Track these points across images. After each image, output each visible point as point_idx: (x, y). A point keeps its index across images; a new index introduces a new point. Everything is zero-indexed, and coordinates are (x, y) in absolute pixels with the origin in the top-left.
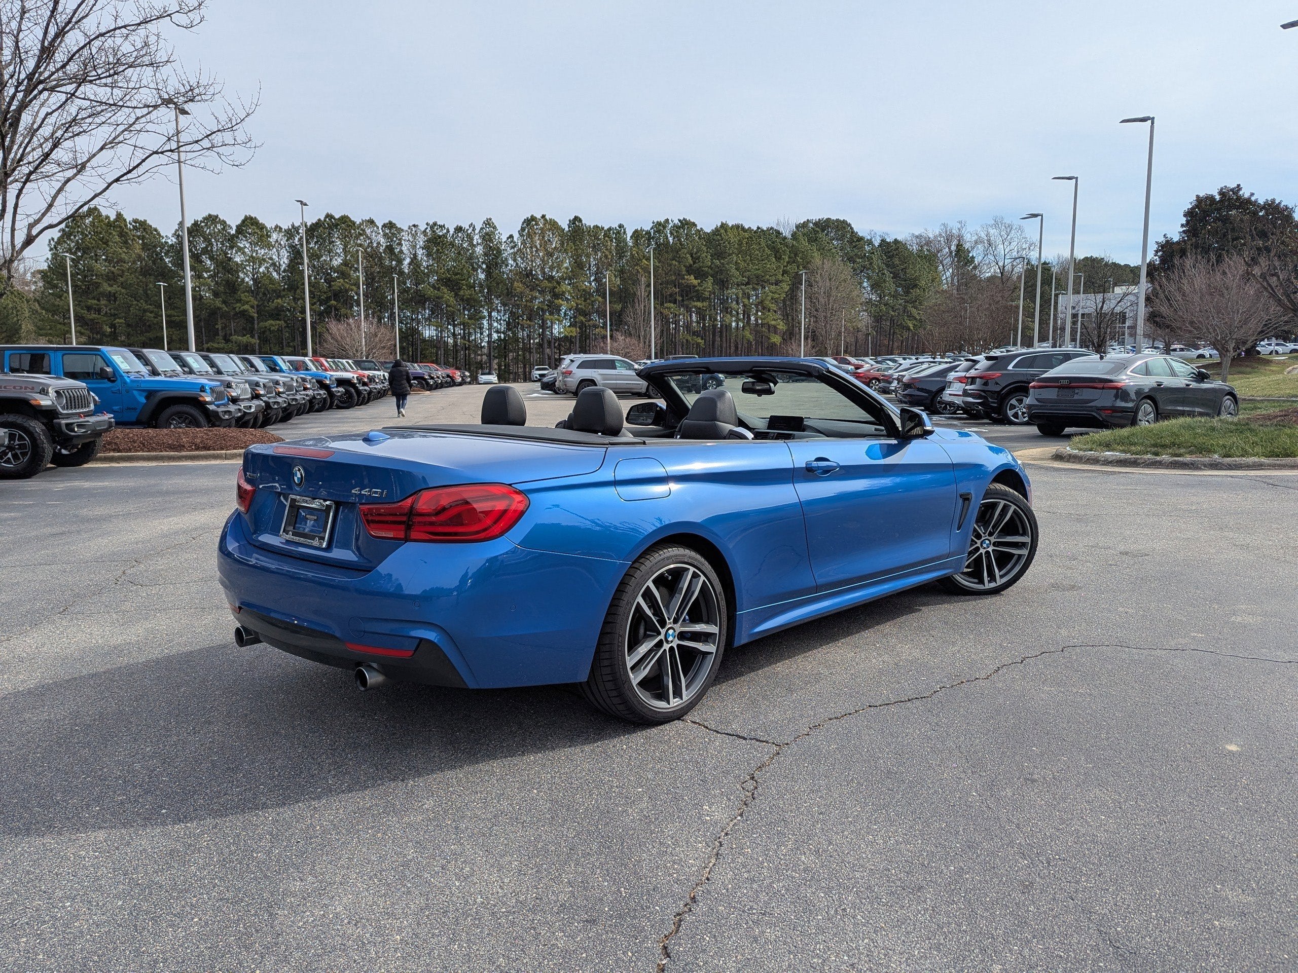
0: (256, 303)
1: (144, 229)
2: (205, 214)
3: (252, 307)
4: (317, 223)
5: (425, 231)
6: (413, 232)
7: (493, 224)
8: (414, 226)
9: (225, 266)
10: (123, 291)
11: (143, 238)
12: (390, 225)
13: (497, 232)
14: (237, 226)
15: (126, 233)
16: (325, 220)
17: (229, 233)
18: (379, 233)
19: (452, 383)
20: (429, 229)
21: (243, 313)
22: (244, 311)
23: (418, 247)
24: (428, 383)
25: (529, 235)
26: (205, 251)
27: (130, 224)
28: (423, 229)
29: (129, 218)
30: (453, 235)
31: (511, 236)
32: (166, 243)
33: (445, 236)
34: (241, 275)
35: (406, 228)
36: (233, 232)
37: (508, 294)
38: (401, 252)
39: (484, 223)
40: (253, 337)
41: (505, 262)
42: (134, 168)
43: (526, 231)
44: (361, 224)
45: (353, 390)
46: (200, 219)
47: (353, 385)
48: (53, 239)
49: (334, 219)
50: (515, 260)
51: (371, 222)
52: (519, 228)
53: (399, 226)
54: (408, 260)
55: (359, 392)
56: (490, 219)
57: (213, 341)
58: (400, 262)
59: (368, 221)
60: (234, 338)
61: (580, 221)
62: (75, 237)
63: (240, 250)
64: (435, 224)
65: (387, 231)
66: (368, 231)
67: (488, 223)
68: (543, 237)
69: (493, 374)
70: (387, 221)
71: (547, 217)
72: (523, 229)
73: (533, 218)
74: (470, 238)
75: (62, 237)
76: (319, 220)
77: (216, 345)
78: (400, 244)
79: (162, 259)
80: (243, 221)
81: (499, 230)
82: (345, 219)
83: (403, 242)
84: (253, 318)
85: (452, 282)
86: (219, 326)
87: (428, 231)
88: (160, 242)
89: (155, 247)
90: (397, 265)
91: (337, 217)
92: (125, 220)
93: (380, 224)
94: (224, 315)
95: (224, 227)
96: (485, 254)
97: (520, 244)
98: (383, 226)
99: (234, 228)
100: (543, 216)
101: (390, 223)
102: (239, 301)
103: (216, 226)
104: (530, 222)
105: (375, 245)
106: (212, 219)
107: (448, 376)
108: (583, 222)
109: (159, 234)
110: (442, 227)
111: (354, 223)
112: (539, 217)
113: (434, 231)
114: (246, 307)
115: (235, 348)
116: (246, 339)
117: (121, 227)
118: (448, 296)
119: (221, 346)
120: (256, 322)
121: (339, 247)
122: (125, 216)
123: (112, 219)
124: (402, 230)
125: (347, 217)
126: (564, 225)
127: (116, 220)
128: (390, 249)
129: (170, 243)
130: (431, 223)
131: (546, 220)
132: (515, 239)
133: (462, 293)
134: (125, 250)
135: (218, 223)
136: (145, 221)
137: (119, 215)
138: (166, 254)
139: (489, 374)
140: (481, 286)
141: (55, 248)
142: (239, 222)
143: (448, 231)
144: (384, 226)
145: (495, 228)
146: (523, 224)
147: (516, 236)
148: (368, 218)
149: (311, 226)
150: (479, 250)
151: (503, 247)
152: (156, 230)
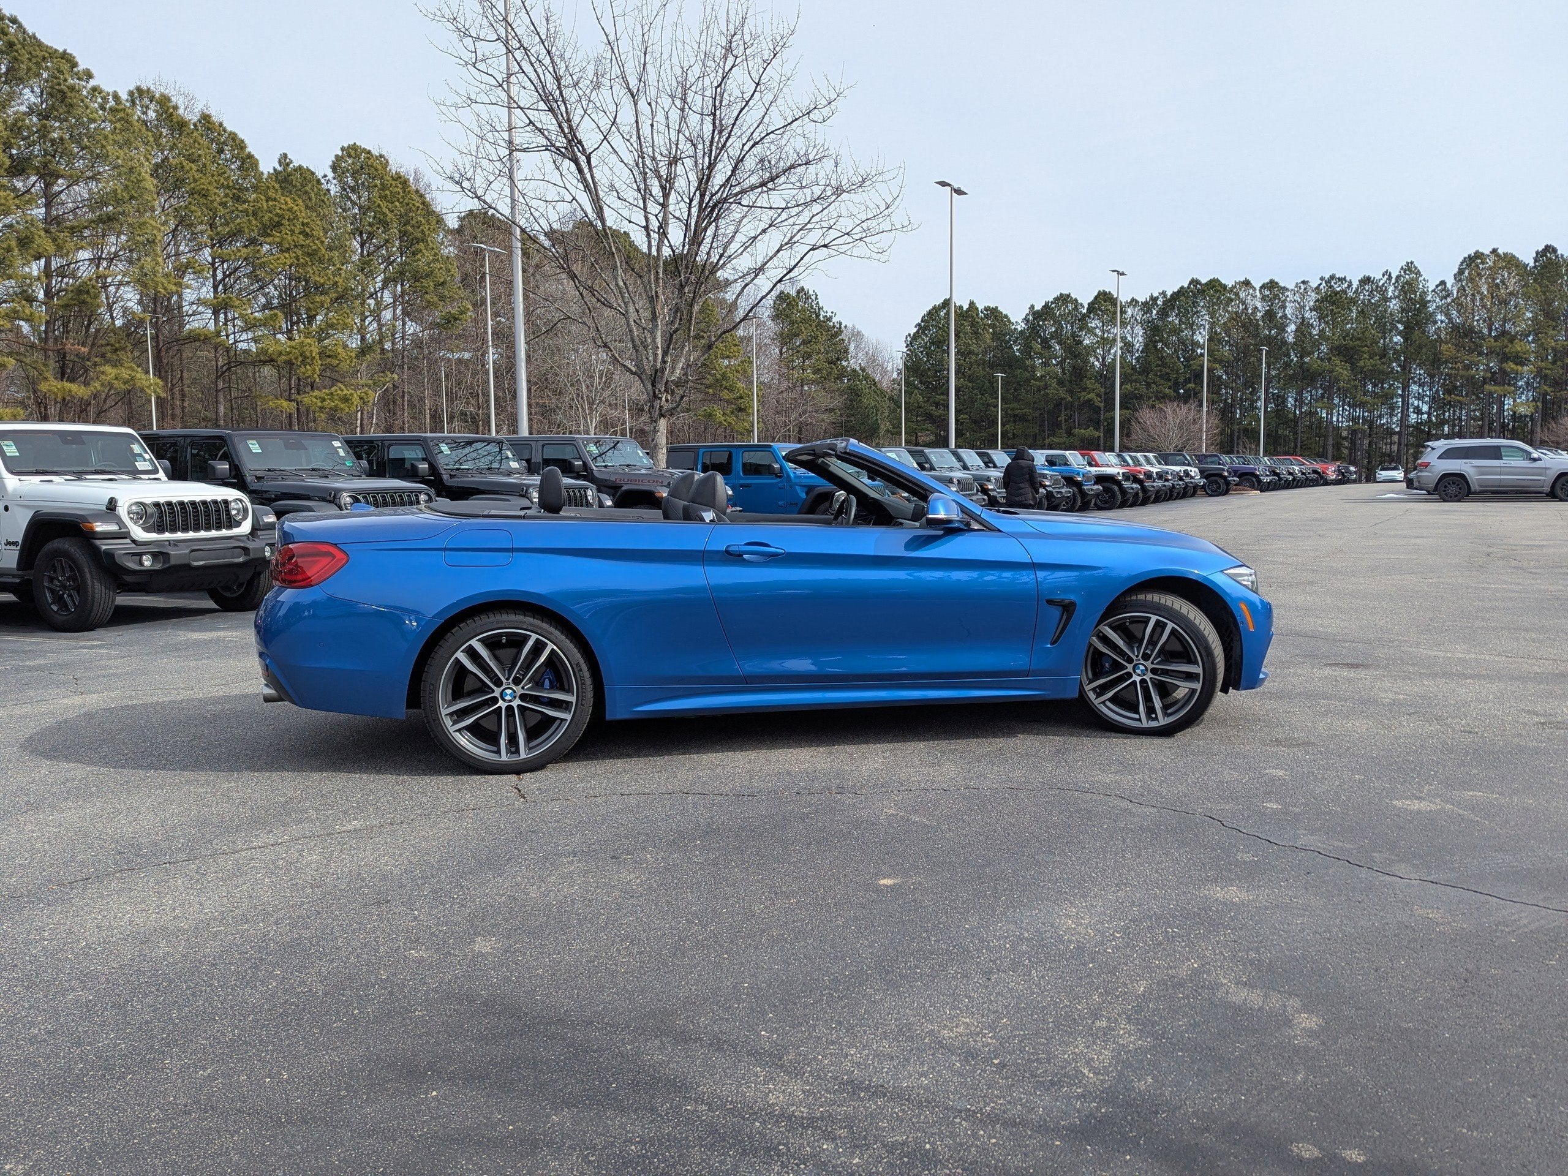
0: (1103, 390)
1: (996, 316)
2: (1056, 294)
3: (1098, 395)
4: (1179, 292)
5: (1318, 288)
6: (1301, 291)
7: (1416, 268)
8: (1304, 282)
9: (1074, 349)
10: (969, 384)
11: (993, 326)
12: (1272, 285)
13: (1421, 279)
14: (1089, 304)
15: (978, 322)
16: (1188, 287)
17: (1081, 313)
18: (1256, 296)
19: (1320, 480)
20: (1324, 284)
21: (1089, 403)
22: (1090, 400)
23: (1307, 308)
24: (1259, 481)
25: (1471, 279)
26: (1055, 335)
27: (982, 312)
28: (1314, 285)
29: (980, 307)
30: (1357, 290)
31: (1443, 283)
32: (1016, 329)
33: (1344, 292)
34: (1092, 359)
35: (1291, 286)
36: (1085, 311)
37: (1435, 363)
38: (1285, 316)
39: (1402, 268)
40: (1097, 429)
41: (1431, 318)
42: (795, 267)
43: (1466, 273)
44: (1234, 287)
45: (1116, 488)
46: (1051, 300)
47: (1118, 483)
48: (909, 335)
49: (1200, 284)
50: (1448, 315)
51: (1247, 283)
52: (1456, 270)
53: (1282, 284)
54: (1292, 328)
55: (1123, 491)
56: (1412, 263)
57: (1054, 435)
58: (1282, 328)
59: (1243, 283)
60: (1076, 431)
61: (1555, 250)
62: (930, 330)
63: (1091, 331)
64: (1332, 277)
65: (1267, 293)
66: (1242, 295)
67: (1409, 268)
68: (1494, 280)
69: (1399, 469)
70: (1267, 280)
71: (1500, 251)
72: (1461, 272)
73: (1478, 255)
74: (1383, 290)
75: (918, 332)
76: (1182, 287)
77: (1057, 440)
78: (1284, 307)
79: (1011, 347)
80: (1096, 298)
81: (1425, 274)
82: (1214, 284)
83: (1287, 304)
84: (1099, 408)
85: (1346, 352)
86: (1062, 418)
87: (1322, 287)
88: (1010, 329)
89: (1005, 335)
90: (1278, 334)
91: (1204, 281)
92: (977, 309)
93: (1257, 285)
94: (1070, 406)
95: (1076, 306)
96: (1403, 310)
97: (1455, 293)
98: (1261, 288)
99: (1086, 306)
100: (1494, 251)
101: (1272, 281)
102: (1084, 390)
103: (1067, 306)
104: (1473, 261)
105: (1250, 311)
106: (1064, 299)
107: (1315, 472)
108: (1559, 252)
109: (1009, 321)
110: (1342, 280)
111: (1224, 287)
112: (1487, 251)
113: (1331, 287)
114: (1092, 396)
115: (1077, 443)
116: (1090, 432)
117: (973, 317)
118: (1342, 370)
119: (1062, 440)
120: (1102, 412)
121: (1205, 319)
122: (977, 305)
123: (965, 309)
124: (1287, 289)
125: (1217, 280)
126: (1528, 258)
127: (968, 310)
128: (1270, 315)
129: (1019, 329)
130: (1327, 277)
131: (1498, 255)
132: (1449, 285)
133: (1361, 363)
134: (974, 341)
135: (1069, 302)
136: (997, 307)
137: (972, 304)
138: (1015, 342)
139: (1395, 469)
140: (1396, 352)
141: (911, 343)
142: (1091, 299)
143: (1350, 285)
144: (1263, 287)
145: (1418, 273)
146: (1462, 264)
147: (1449, 284)
148: (1242, 279)
149: (1171, 296)
150: (1394, 305)
151: (1429, 298)
152: (1006, 316)
